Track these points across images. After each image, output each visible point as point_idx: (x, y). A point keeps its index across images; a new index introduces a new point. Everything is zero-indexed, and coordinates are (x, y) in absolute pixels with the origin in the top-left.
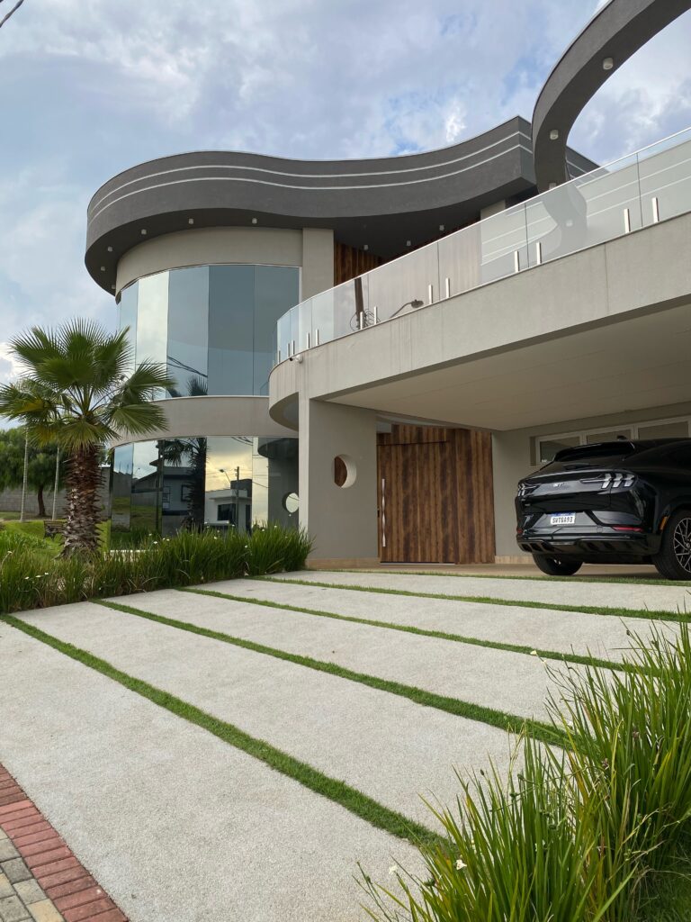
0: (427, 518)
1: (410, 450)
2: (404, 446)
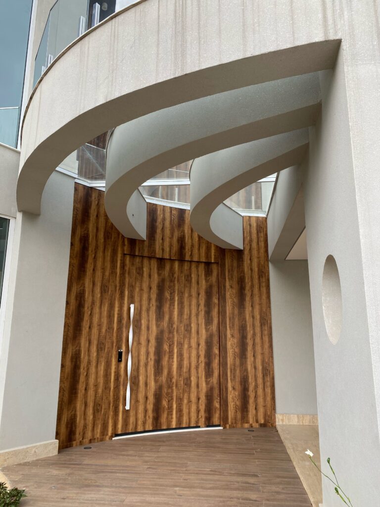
0: (186, 363)
1: (168, 267)
2: (161, 261)
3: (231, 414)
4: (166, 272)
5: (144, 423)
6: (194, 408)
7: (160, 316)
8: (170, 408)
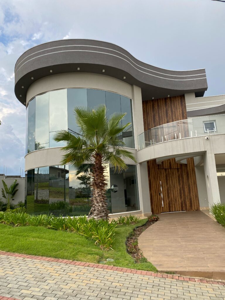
0: (175, 195)
1: (167, 170)
2: (166, 169)
3: (188, 208)
4: (167, 172)
5: (167, 210)
6: (178, 206)
7: (167, 184)
8: (172, 206)
